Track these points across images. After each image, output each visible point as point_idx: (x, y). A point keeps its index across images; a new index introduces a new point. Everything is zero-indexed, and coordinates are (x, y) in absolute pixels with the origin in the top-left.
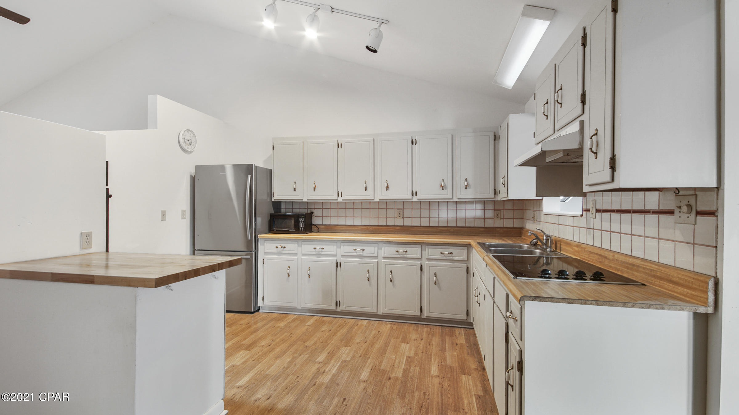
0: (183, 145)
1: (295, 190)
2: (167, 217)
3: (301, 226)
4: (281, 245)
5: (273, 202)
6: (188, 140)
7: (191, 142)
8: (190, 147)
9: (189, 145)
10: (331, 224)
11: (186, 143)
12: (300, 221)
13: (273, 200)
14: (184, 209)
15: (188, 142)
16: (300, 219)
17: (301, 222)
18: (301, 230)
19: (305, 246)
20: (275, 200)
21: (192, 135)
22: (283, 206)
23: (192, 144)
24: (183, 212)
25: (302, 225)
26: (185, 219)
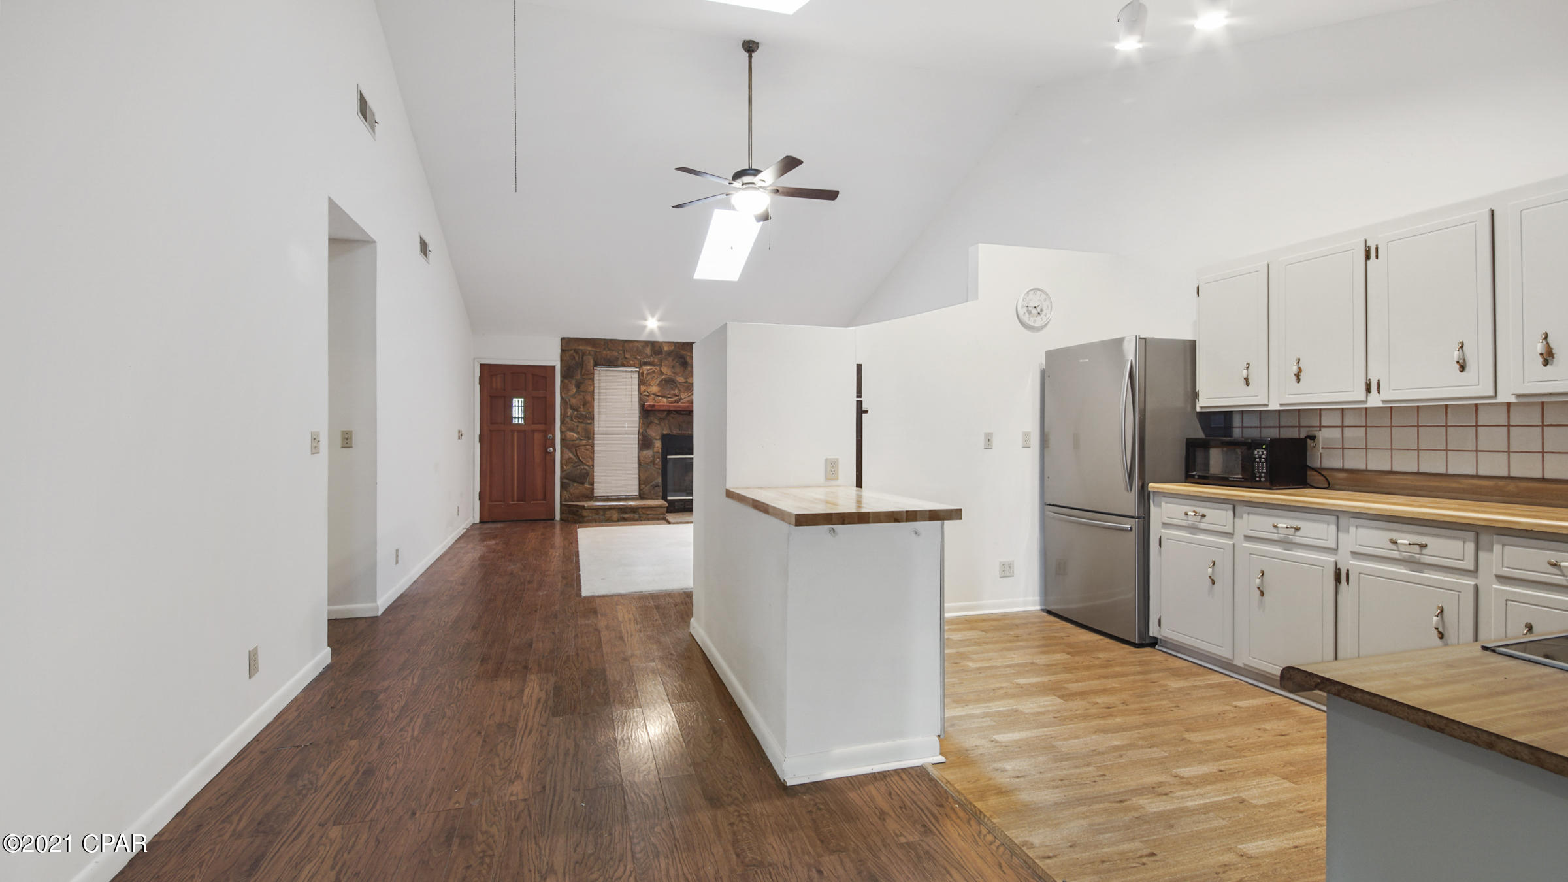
0: (1025, 318)
1: (1248, 384)
2: (996, 442)
3: (1258, 471)
4: (1197, 509)
5: (1200, 412)
6: (1035, 307)
7: (1042, 310)
8: (1039, 318)
9: (1037, 316)
10: (1370, 468)
11: (1030, 313)
12: (1257, 456)
13: (1198, 409)
14: (1028, 430)
15: (1034, 311)
16: (1256, 453)
17: (1258, 460)
18: (1258, 479)
19: (1252, 517)
20: (1202, 408)
21: (1043, 296)
22: (1237, 422)
23: (1044, 313)
24: (1026, 435)
25: (1262, 468)
26: (1029, 447)
